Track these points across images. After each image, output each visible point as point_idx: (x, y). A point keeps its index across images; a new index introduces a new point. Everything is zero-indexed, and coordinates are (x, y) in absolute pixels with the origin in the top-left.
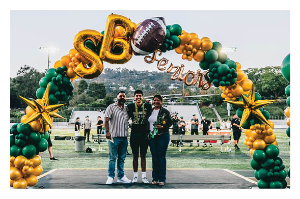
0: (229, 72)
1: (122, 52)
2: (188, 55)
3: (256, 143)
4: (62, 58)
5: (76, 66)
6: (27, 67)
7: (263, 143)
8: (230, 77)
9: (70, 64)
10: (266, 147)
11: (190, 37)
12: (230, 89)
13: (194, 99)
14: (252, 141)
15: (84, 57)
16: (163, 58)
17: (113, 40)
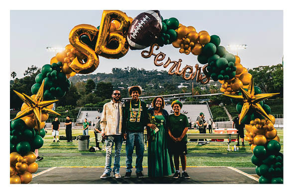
0: (227, 65)
1: (118, 46)
2: (186, 49)
3: (257, 139)
5: (71, 61)
6: (34, 67)
7: (264, 138)
8: (228, 70)
9: (65, 59)
10: (267, 143)
12: (229, 84)
13: (203, 98)
14: (253, 137)
15: (80, 52)
16: (161, 52)
17: (109, 35)
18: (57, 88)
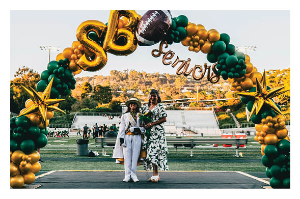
0: (237, 63)
1: (127, 43)
2: (195, 47)
3: (268, 138)
4: (65, 50)
5: (78, 58)
6: (25, 68)
7: (275, 138)
8: (239, 68)
9: (73, 56)
10: (278, 143)
11: (197, 28)
12: (239, 83)
13: (209, 103)
14: (263, 136)
15: (88, 49)
16: (170, 51)
17: (117, 31)
18: (64, 86)
